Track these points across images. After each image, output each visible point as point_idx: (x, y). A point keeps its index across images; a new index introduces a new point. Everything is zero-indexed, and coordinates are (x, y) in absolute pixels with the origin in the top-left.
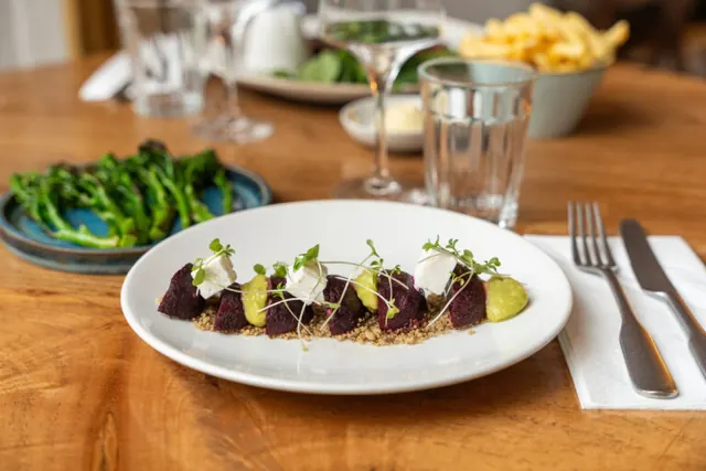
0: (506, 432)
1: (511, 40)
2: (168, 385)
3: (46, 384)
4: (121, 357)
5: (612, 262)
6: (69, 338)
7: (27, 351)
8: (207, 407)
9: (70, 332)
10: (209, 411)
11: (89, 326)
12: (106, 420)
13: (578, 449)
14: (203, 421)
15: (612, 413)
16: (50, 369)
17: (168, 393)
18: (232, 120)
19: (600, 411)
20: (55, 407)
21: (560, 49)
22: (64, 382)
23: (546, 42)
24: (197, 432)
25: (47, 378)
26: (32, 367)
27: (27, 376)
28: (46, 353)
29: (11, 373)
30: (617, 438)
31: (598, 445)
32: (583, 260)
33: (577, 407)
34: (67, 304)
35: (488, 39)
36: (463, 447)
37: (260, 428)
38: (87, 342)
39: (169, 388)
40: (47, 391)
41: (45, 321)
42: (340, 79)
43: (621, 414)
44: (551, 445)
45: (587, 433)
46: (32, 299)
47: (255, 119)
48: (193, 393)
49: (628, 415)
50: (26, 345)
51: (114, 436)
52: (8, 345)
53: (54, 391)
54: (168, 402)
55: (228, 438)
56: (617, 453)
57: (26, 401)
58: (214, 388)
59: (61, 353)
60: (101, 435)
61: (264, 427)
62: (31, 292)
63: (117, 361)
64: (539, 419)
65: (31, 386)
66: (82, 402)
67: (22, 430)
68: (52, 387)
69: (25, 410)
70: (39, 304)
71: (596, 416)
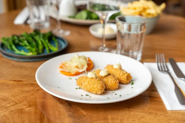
0: (149, 117)
1: (135, 9)
2: (58, 106)
3: (25, 107)
4: (44, 99)
5: (168, 70)
6: (29, 94)
7: (18, 97)
8: (70, 112)
9: (28, 92)
10: (71, 113)
11: (33, 90)
12: (44, 116)
13: (169, 121)
14: (70, 116)
15: (175, 111)
16: (25, 102)
17: (59, 108)
18: (59, 30)
19: (172, 110)
20: (29, 113)
21: (148, 11)
22: (30, 106)
23: (145, 9)
24: (69, 119)
25: (25, 105)
26: (20, 102)
27: (19, 104)
28: (23, 98)
29: (15, 104)
30: (178, 118)
31: (174, 120)
32: (161, 69)
33: (166, 110)
34: (26, 84)
35: (129, 8)
36: (139, 121)
37: (85, 117)
38: (34, 95)
39: (59, 107)
40: (26, 109)
41: (21, 89)
42: (87, 18)
43: (178, 111)
44: (161, 120)
45: (170, 117)
46: (15, 83)
47: (65, 30)
48: (66, 108)
49: (180, 112)
50: (17, 96)
51: (47, 121)
52: (12, 96)
53: (28, 108)
54: (59, 111)
55: (78, 120)
56: (178, 122)
57: (21, 111)
58: (71, 107)
59: (27, 98)
60: (44, 120)
61: (87, 117)
62: (15, 81)
63: (43, 100)
64: (157, 113)
65: (22, 107)
66: (36, 112)
67: (22, 120)
68: (27, 107)
69: (21, 114)
70: (18, 84)
71: (171, 112)
